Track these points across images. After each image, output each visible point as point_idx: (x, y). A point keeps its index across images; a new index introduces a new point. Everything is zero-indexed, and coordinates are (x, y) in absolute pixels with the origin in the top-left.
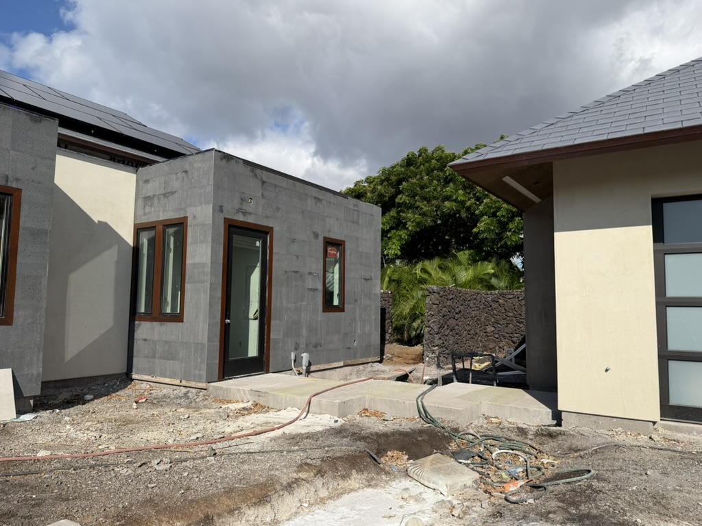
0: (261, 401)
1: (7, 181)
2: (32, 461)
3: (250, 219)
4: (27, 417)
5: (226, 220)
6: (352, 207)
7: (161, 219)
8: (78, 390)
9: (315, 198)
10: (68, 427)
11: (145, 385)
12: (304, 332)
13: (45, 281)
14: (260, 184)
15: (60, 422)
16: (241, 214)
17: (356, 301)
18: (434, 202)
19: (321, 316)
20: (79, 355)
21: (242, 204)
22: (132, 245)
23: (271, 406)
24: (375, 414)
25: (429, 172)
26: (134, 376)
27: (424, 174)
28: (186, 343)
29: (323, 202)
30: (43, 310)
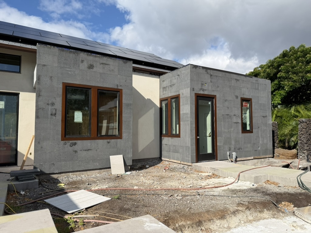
0: (216, 173)
1: (118, 87)
2: (132, 190)
3: (206, 93)
4: (128, 173)
5: (196, 94)
6: (255, 82)
7: (170, 96)
8: (143, 163)
9: (236, 79)
10: (142, 178)
11: (167, 163)
12: (233, 143)
13: (131, 122)
14: (209, 76)
15: (139, 176)
16: (202, 91)
17: (259, 127)
18: (300, 74)
19: (241, 135)
20: (143, 150)
21: (202, 86)
22: (159, 107)
23: (220, 175)
24: (273, 183)
25: (296, 59)
26: (163, 159)
27: (293, 60)
28: (182, 146)
29: (240, 81)
30: (132, 133)
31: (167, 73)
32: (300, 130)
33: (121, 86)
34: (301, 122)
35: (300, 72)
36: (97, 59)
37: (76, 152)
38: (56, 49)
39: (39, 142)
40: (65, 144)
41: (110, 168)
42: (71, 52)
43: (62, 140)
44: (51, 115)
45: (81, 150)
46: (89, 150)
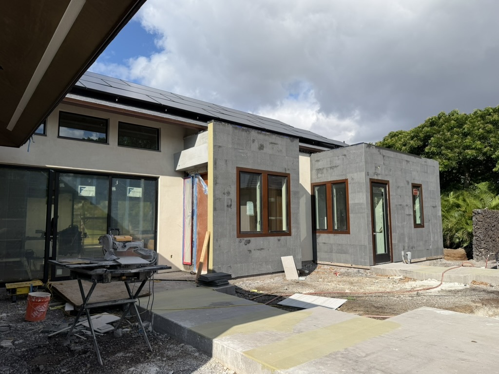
0: (408, 276)
1: (285, 170)
3: (380, 178)
4: (302, 278)
5: (370, 179)
6: (423, 163)
7: (330, 180)
9: (406, 161)
11: (326, 267)
12: (407, 240)
14: (382, 157)
16: (376, 175)
17: (429, 221)
18: (457, 150)
19: (414, 230)
21: (376, 170)
22: (310, 194)
23: (415, 278)
25: (450, 129)
26: (318, 262)
27: (445, 131)
28: (353, 245)
29: (410, 162)
30: (300, 228)
31: (325, 151)
32: (475, 223)
33: (288, 169)
34: (475, 214)
35: (456, 147)
36: (267, 137)
37: (250, 251)
38: (230, 126)
39: (217, 240)
40: (240, 242)
41: (284, 272)
42: (243, 130)
43: (237, 237)
44: (227, 206)
45: (255, 250)
46: (262, 249)
